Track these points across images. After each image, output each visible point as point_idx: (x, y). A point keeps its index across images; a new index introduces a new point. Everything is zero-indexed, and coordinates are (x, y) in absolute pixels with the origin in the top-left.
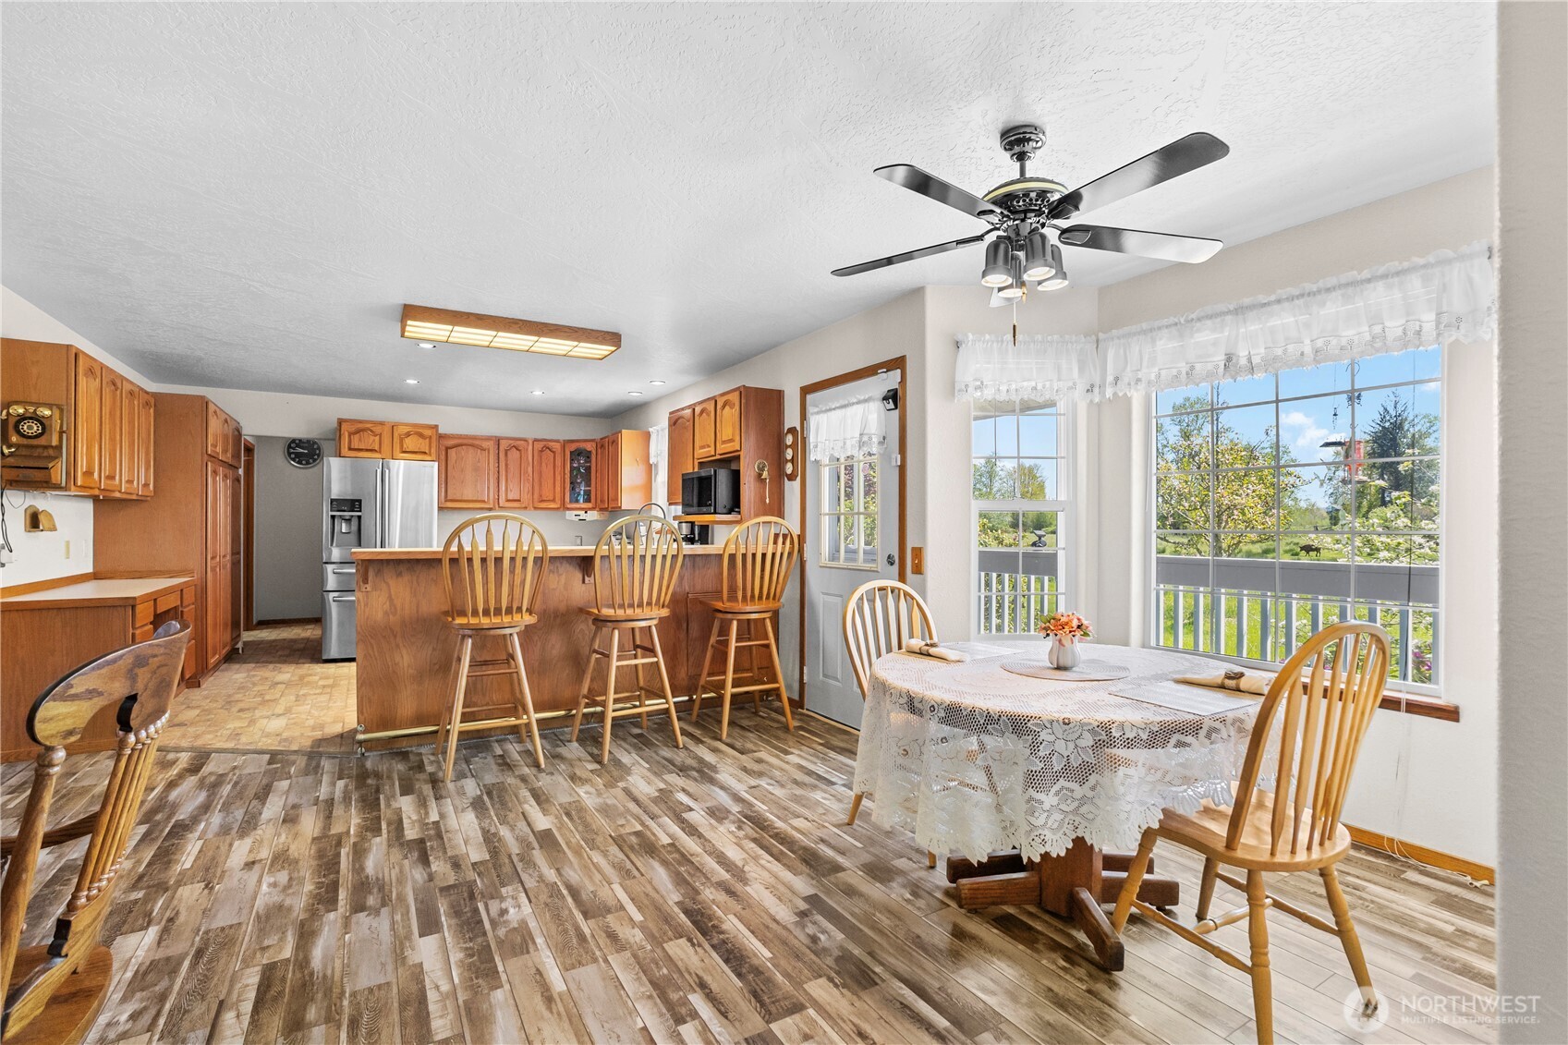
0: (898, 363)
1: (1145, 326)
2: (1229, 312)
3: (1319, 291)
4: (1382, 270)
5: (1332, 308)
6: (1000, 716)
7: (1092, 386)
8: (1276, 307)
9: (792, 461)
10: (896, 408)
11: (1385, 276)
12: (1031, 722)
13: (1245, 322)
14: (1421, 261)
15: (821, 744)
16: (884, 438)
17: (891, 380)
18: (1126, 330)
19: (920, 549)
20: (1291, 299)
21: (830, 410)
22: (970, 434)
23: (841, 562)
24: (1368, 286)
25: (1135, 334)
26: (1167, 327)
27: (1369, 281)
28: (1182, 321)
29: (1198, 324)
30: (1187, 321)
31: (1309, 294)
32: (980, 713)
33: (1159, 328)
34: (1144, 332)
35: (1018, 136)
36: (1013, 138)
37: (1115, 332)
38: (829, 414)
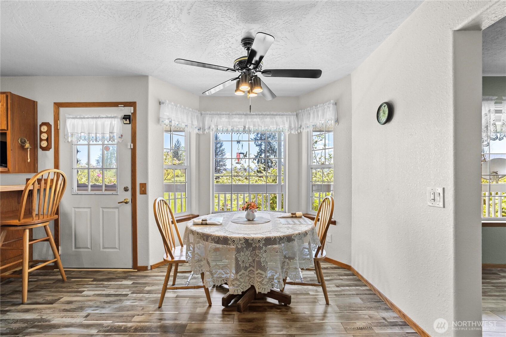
0: (132, 104)
1: (219, 113)
2: (244, 114)
3: (266, 115)
4: (279, 113)
5: (268, 120)
6: (284, 237)
7: (200, 128)
8: (255, 116)
9: (47, 140)
10: (130, 123)
11: (279, 115)
12: (292, 236)
13: (248, 118)
14: (286, 114)
15: (92, 281)
16: (122, 136)
17: (129, 111)
18: (212, 112)
19: (145, 184)
20: (259, 115)
21: (84, 118)
22: (163, 139)
23: (89, 192)
24: (276, 116)
25: (215, 114)
26: (225, 114)
27: (276, 115)
28: (231, 114)
29: (235, 116)
30: (232, 114)
31: (263, 115)
32: (278, 238)
33: (223, 114)
34: (218, 114)
35: (249, 41)
36: (247, 42)
37: (208, 112)
38: (83, 120)
